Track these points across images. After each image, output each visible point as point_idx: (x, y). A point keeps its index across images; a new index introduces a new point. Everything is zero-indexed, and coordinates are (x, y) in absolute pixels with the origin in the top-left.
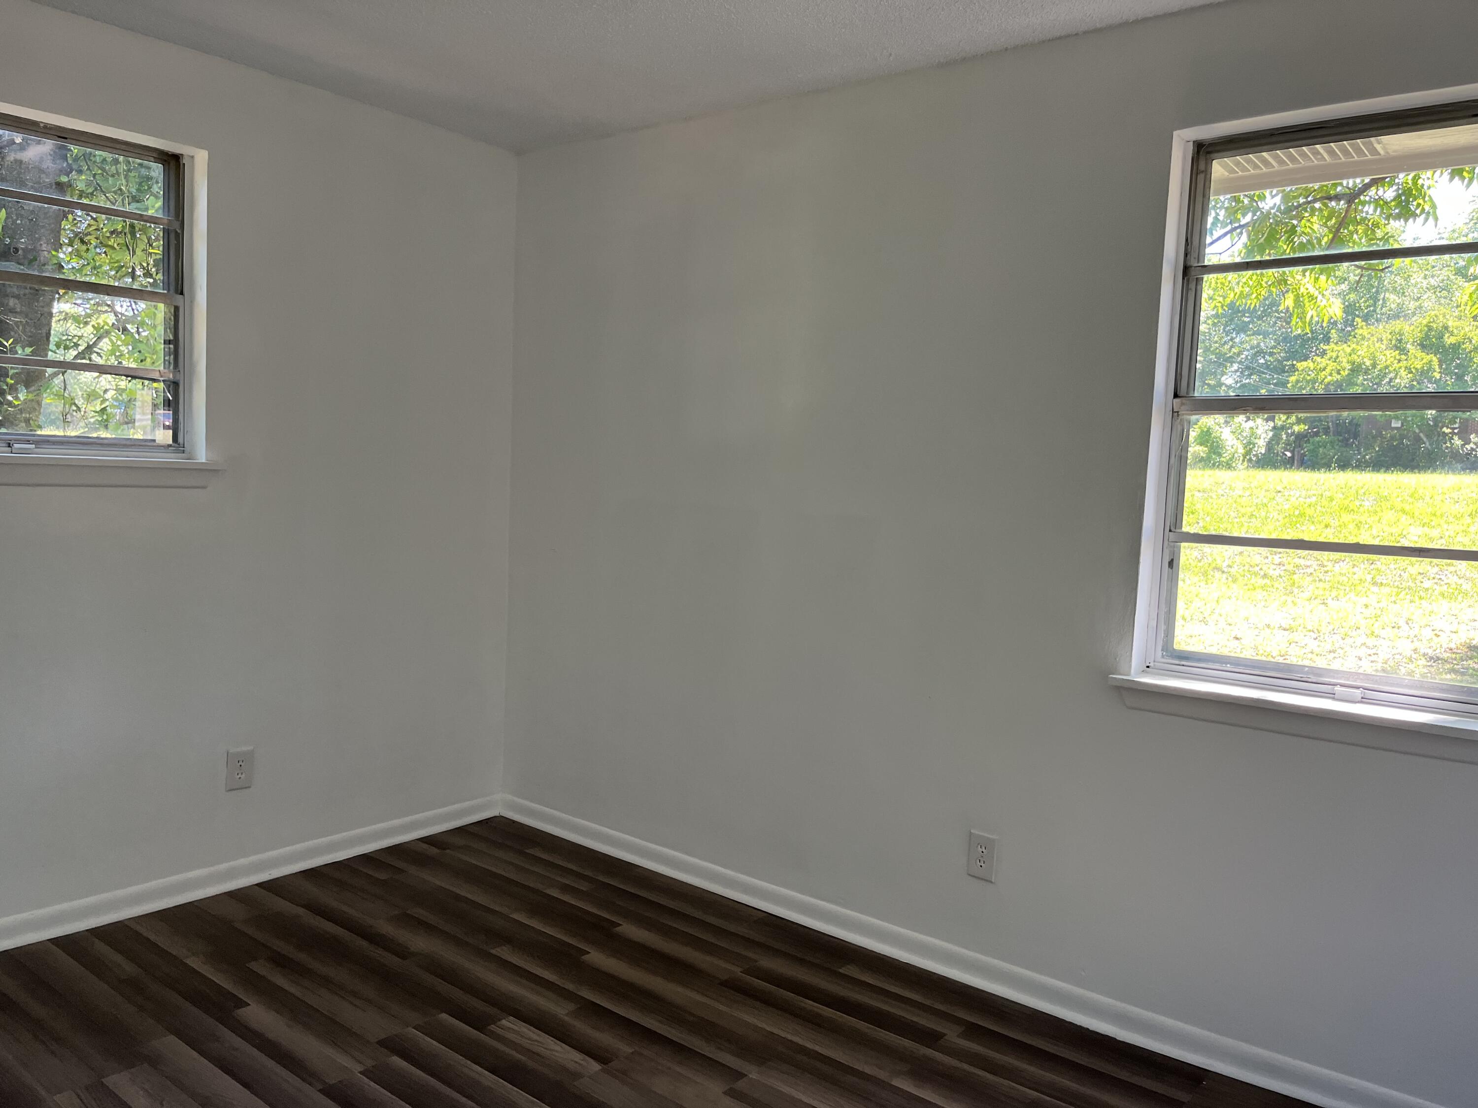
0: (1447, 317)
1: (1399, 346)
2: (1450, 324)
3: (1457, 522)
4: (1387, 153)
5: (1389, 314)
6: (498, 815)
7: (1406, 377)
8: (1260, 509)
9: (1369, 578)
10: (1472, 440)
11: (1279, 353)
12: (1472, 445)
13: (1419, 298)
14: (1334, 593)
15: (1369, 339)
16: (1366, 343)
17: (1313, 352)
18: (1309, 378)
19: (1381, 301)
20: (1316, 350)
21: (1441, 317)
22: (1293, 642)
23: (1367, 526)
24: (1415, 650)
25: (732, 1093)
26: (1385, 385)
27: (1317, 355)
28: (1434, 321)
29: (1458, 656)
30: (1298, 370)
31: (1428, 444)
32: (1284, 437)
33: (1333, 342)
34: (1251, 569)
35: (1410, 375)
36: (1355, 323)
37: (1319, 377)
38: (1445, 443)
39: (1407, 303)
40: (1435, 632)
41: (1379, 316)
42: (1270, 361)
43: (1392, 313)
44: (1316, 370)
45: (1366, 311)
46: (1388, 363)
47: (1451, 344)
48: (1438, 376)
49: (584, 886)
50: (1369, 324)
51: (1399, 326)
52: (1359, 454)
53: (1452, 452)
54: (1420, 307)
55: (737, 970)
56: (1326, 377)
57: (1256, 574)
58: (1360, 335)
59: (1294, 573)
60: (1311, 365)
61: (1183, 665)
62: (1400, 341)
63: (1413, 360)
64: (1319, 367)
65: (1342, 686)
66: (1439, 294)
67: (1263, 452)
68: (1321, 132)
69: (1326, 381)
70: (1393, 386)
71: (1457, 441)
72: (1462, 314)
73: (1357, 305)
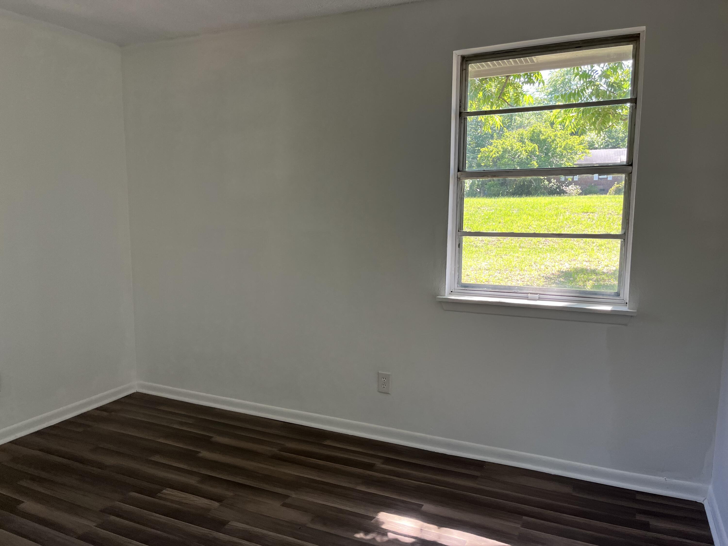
0: (541, 127)
1: (522, 141)
2: (542, 130)
3: (551, 218)
4: (538, 62)
5: (517, 126)
6: (136, 392)
7: (525, 154)
8: (472, 216)
9: (518, 245)
10: (552, 181)
11: (473, 144)
12: (552, 184)
13: (529, 118)
14: (505, 253)
15: (510, 137)
16: (509, 139)
17: (487, 143)
18: (486, 155)
19: (514, 120)
20: (488, 143)
21: (538, 127)
22: (491, 275)
23: (515, 222)
24: (539, 275)
25: (284, 505)
26: (517, 158)
27: (488, 145)
28: (535, 129)
29: (556, 276)
30: (481, 152)
31: (535, 184)
32: (477, 182)
33: (495, 139)
34: (470, 244)
35: (527, 154)
36: (504, 130)
37: (490, 155)
38: (542, 183)
39: (524, 121)
40: (546, 267)
41: (513, 127)
42: (469, 148)
43: (518, 125)
44: (488, 152)
45: (508, 124)
46: (518, 148)
47: (543, 139)
48: (538, 153)
49: (190, 421)
50: (509, 131)
51: (522, 131)
52: (507, 189)
53: (544, 187)
54: (530, 123)
55: (275, 450)
56: (493, 155)
57: (472, 246)
58: (506, 136)
59: (488, 244)
60: (487, 150)
61: (467, 290)
62: (522, 138)
63: (527, 147)
64: (490, 150)
65: (531, 293)
66: (537, 117)
67: (468, 189)
68: (514, 53)
69: (493, 156)
70: (520, 158)
71: (546, 182)
72: (547, 125)
73: (504, 122)
